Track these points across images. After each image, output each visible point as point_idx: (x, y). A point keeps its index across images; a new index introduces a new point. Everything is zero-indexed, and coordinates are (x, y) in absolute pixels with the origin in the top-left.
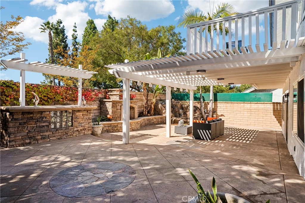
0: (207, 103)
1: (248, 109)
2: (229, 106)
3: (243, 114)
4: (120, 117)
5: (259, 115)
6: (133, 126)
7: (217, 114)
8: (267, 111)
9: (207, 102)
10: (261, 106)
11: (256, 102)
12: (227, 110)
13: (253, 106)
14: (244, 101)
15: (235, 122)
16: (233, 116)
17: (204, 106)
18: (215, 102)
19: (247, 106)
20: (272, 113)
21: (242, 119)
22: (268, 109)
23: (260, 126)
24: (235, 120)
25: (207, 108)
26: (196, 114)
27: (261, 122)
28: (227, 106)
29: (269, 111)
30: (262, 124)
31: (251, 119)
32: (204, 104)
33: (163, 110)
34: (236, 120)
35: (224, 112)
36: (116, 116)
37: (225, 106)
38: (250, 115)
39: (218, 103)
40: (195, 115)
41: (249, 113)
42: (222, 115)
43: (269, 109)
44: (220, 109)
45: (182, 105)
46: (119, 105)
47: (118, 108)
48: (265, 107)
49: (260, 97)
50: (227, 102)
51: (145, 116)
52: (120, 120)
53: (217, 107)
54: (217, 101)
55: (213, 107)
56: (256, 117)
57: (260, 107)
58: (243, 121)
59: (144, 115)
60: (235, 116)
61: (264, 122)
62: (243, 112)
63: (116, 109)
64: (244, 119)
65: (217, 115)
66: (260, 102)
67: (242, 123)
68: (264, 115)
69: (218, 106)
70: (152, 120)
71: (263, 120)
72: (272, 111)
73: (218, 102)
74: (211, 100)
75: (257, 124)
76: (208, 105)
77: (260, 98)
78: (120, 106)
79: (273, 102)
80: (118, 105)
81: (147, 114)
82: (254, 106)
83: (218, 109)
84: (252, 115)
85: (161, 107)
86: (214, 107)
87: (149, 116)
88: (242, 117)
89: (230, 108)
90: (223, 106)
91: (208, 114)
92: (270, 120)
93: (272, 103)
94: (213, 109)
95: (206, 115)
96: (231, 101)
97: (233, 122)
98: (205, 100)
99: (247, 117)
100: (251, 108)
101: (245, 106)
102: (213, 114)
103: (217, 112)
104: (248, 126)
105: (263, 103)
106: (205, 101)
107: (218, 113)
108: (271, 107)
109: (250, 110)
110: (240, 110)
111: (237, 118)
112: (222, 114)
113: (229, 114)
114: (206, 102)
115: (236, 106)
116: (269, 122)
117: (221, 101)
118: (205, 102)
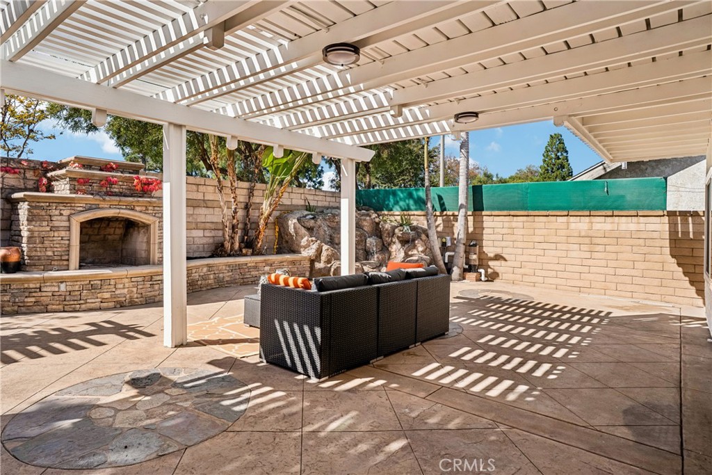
0: (452, 218)
1: (583, 234)
2: (520, 225)
3: (564, 254)
4: (66, 257)
5: (620, 256)
6: (122, 291)
7: (481, 253)
8: (649, 242)
9: (453, 215)
10: (627, 224)
11: (610, 213)
12: (514, 238)
13: (597, 226)
14: (568, 209)
15: (541, 280)
16: (533, 259)
17: (444, 227)
18: (477, 213)
19: (580, 224)
20: (667, 251)
21: (561, 267)
22: (651, 236)
23: (623, 294)
24: (538, 272)
25: (453, 234)
26: (415, 252)
27: (628, 280)
28: (514, 225)
29: (658, 243)
30: (630, 288)
31: (593, 269)
32: (443, 221)
33: (302, 238)
34: (544, 273)
35: (504, 244)
36: (50, 253)
37: (506, 225)
38: (588, 255)
39: (485, 218)
40: (410, 253)
41: (584, 247)
42: (498, 257)
43: (655, 235)
44: (492, 237)
45: (378, 224)
46: (61, 215)
47: (56, 224)
48: (642, 227)
49: (622, 193)
50: (512, 213)
51: (229, 256)
52: (68, 270)
53: (483, 228)
54: (483, 210)
55: (471, 230)
56: (611, 264)
57: (623, 227)
58: (565, 275)
59: (226, 252)
60: (540, 259)
61: (636, 280)
62: (564, 247)
63: (48, 229)
64: (569, 268)
65: (483, 256)
66: (622, 210)
67: (563, 282)
68: (637, 257)
69: (485, 226)
70: (256, 267)
71: (634, 272)
72: (667, 243)
73: (484, 213)
74: (462, 207)
75: (613, 286)
76: (456, 224)
77: (623, 197)
78: (65, 218)
79: (668, 209)
80: (57, 212)
81: (240, 249)
82: (602, 224)
83: (485, 237)
84: (595, 255)
85: (295, 228)
86: (474, 228)
87: (246, 255)
88: (562, 261)
89: (522, 232)
90: (500, 225)
91: (454, 251)
92: (661, 274)
93: (666, 213)
94: (470, 237)
95: (447, 254)
96: (526, 209)
97: (533, 279)
98: (447, 207)
99: (578, 262)
100: (591, 233)
101: (573, 226)
102: (467, 253)
103: (481, 247)
104: (582, 295)
105: (634, 213)
106: (445, 210)
107: (485, 249)
108: (661, 226)
109: (590, 239)
110: (554, 239)
111: (545, 266)
112: (499, 251)
113: (520, 251)
114: (450, 213)
115: (542, 225)
116: (657, 282)
117: (493, 209)
118: (445, 213)
